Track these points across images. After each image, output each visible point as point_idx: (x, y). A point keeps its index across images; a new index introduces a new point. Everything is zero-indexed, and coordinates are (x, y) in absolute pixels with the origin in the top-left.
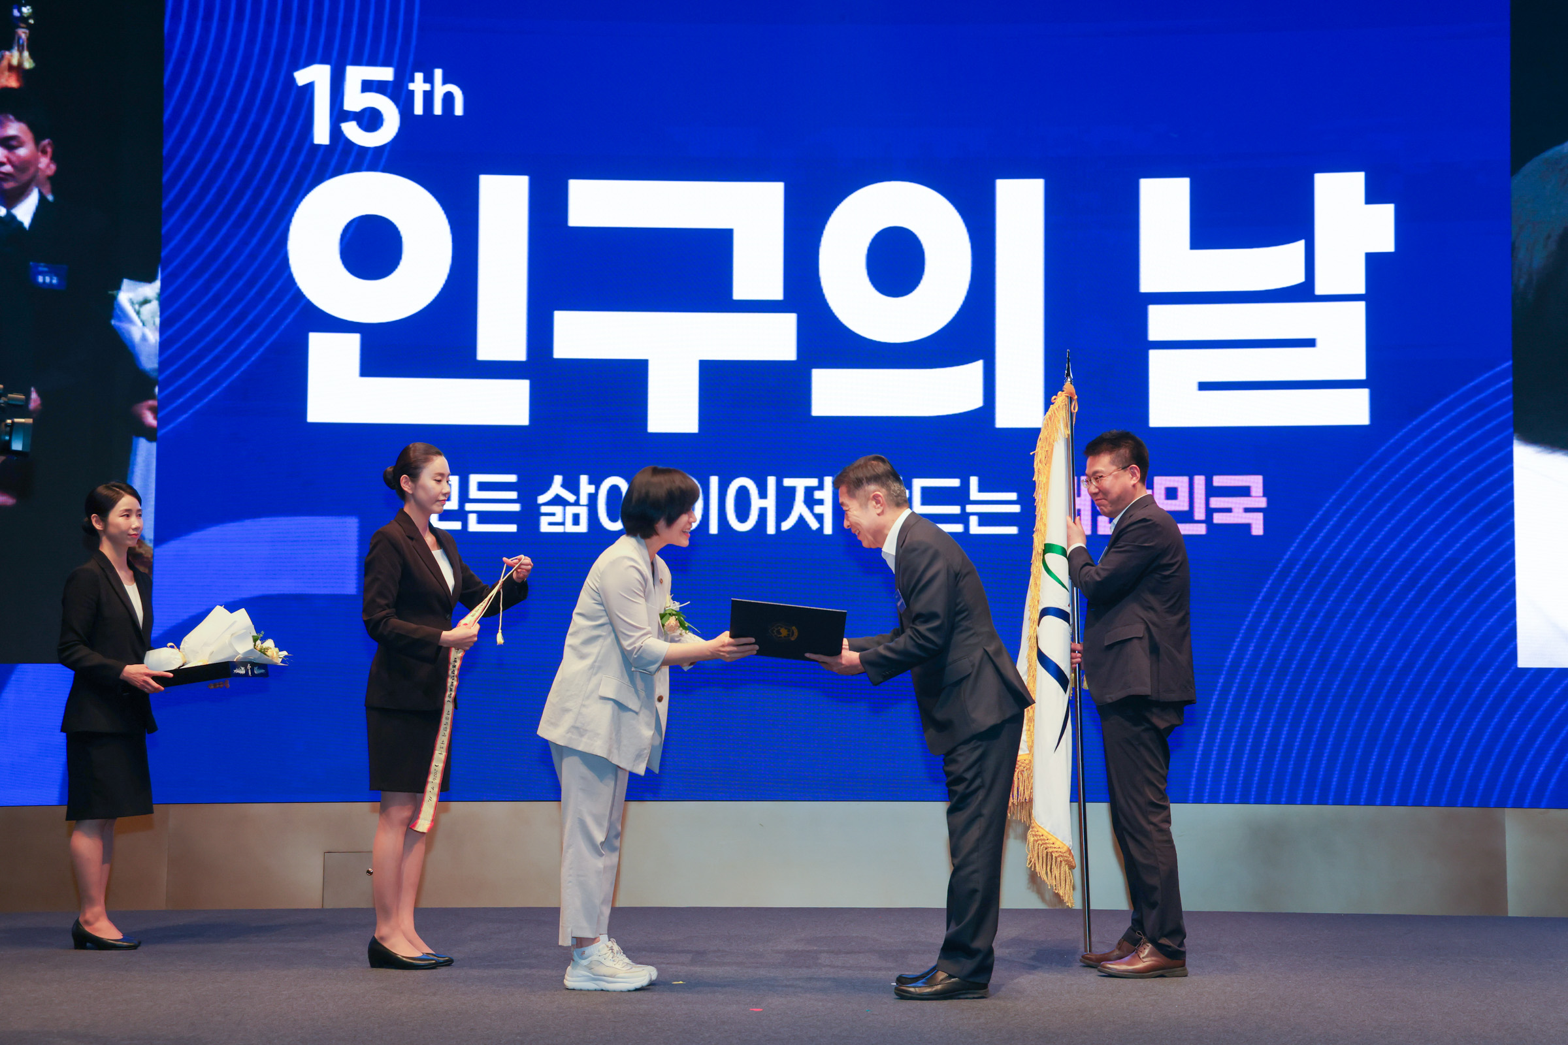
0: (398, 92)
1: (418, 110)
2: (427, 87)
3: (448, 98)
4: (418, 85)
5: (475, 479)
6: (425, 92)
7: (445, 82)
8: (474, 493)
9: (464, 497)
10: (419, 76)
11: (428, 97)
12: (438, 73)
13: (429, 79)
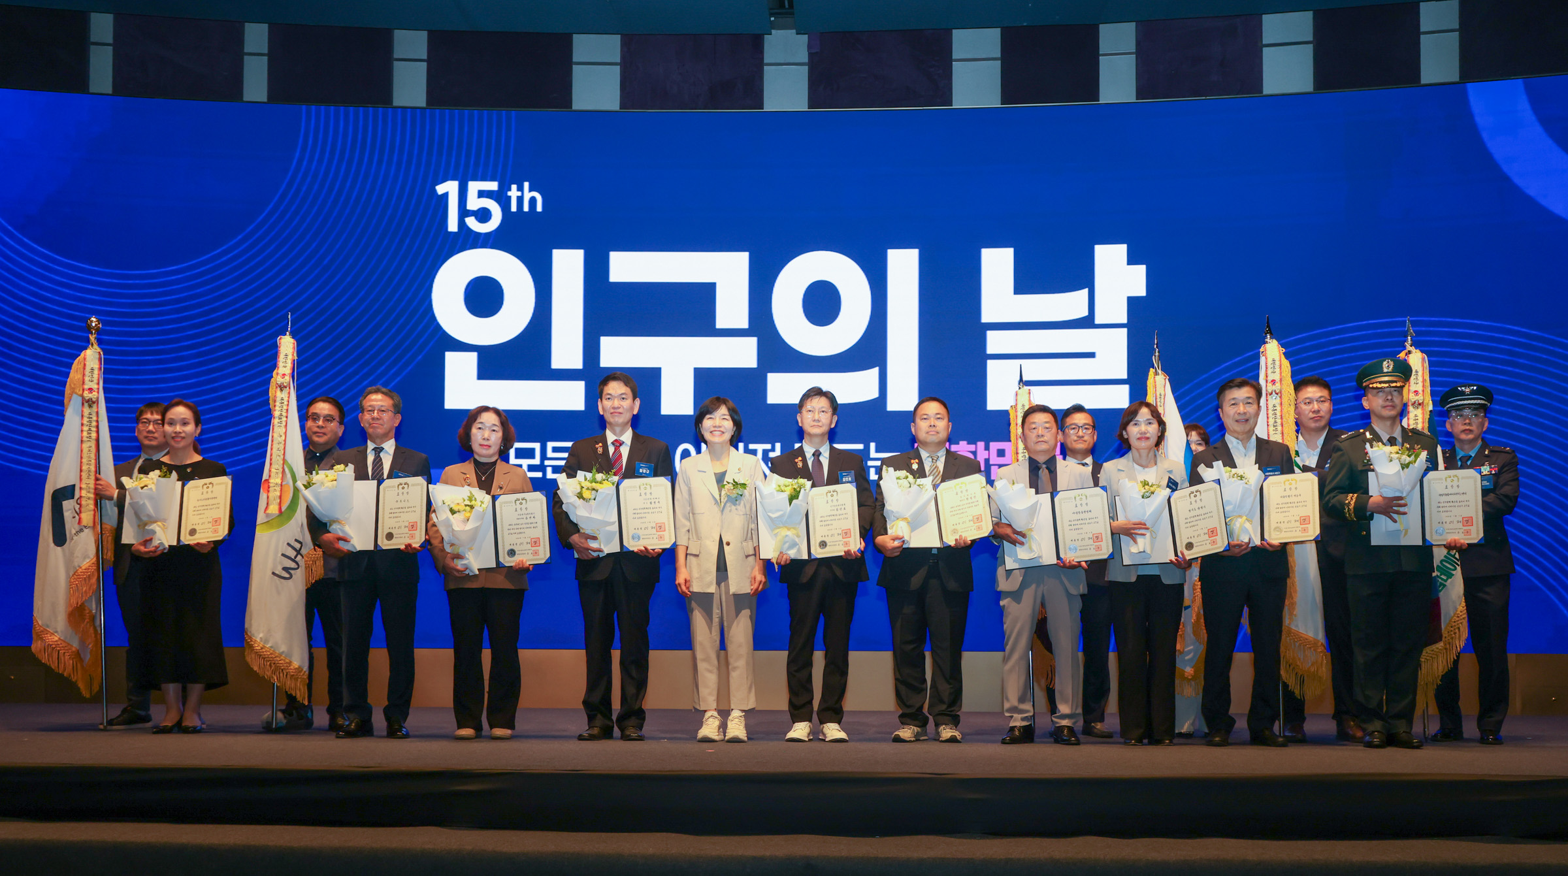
0: (500, 197)
1: (514, 208)
2: (519, 194)
3: (533, 201)
4: (514, 193)
5: (550, 445)
6: (518, 197)
7: (530, 190)
8: (550, 454)
9: (544, 456)
10: (514, 187)
11: (520, 200)
12: (526, 185)
13: (520, 189)
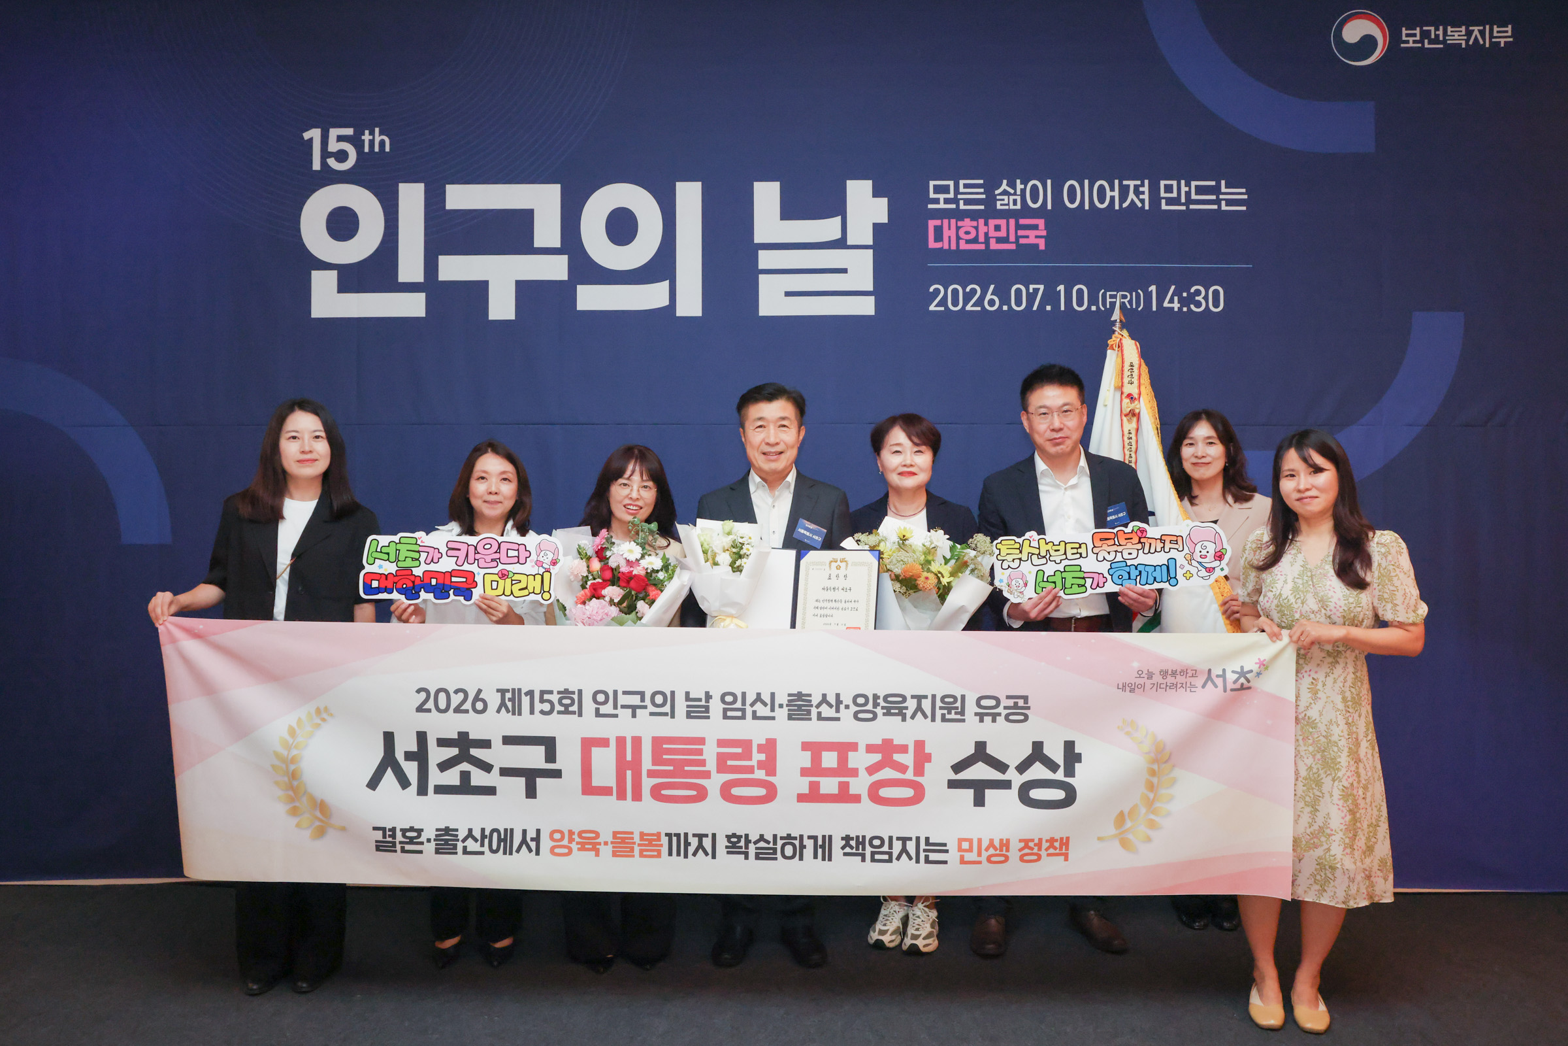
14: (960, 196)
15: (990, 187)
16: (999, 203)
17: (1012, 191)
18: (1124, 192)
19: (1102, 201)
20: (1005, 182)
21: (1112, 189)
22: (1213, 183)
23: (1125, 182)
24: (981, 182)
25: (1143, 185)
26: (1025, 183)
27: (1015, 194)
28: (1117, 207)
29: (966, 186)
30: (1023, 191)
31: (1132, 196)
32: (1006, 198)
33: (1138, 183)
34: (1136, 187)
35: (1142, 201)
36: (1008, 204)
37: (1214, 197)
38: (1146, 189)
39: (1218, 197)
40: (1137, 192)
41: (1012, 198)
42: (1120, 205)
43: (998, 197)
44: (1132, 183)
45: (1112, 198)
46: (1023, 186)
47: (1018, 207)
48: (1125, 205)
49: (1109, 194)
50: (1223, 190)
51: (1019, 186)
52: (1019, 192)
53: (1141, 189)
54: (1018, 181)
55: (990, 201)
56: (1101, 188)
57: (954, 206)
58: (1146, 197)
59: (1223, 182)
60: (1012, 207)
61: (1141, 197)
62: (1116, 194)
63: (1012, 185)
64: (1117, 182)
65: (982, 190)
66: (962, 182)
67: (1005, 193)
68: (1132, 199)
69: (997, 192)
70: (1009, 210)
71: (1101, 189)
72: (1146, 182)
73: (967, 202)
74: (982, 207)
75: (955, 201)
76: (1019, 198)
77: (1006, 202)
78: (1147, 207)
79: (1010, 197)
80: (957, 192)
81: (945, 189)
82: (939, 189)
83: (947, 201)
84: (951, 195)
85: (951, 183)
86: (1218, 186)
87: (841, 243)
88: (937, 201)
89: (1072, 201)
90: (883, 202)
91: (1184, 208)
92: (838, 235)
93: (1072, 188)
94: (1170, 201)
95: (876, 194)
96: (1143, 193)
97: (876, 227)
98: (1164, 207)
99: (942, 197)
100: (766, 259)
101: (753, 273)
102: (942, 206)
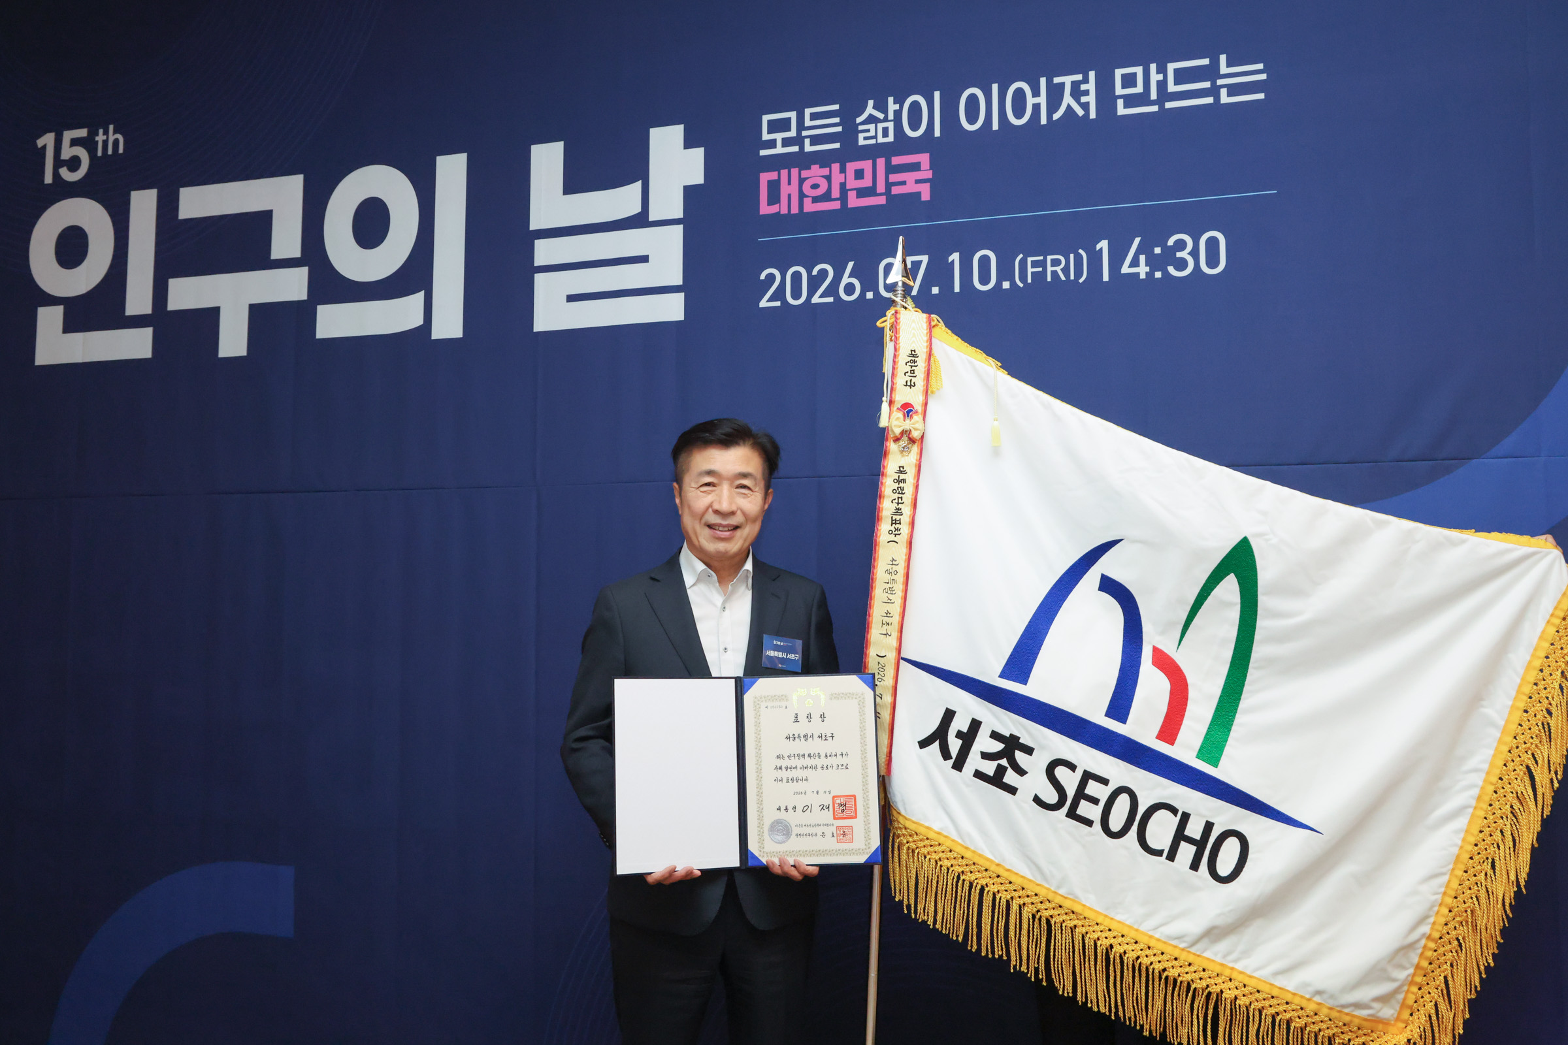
14: (804, 133)
15: (848, 116)
16: (861, 136)
17: (881, 116)
18: (1055, 95)
19: (1019, 113)
20: (871, 103)
21: (1036, 94)
22: (1205, 62)
23: (1057, 80)
24: (836, 107)
25: (1086, 80)
26: (900, 101)
27: (886, 120)
28: (1044, 121)
29: (814, 116)
30: (898, 114)
31: (1068, 99)
32: (872, 127)
33: (1079, 77)
34: (1075, 85)
35: (1085, 106)
36: (875, 137)
37: (1206, 85)
38: (1091, 86)
39: (1214, 83)
40: (1077, 93)
41: (881, 126)
42: (1049, 116)
43: (861, 128)
44: (1067, 80)
45: (1036, 107)
46: (897, 107)
47: (891, 138)
48: (1056, 116)
49: (1030, 101)
50: (1224, 69)
51: (892, 107)
52: (891, 116)
53: (1083, 87)
54: (891, 100)
55: (850, 132)
56: (1019, 93)
57: (796, 149)
58: (1091, 99)
59: (1223, 58)
60: (881, 140)
61: (1084, 99)
62: (1042, 100)
63: (881, 106)
64: (1043, 81)
65: (837, 120)
66: (808, 112)
67: (872, 119)
68: (1069, 107)
69: (859, 120)
70: (877, 145)
71: (1019, 96)
72: (1092, 75)
73: (815, 140)
74: (837, 145)
75: (798, 140)
76: (891, 126)
77: (872, 133)
78: (1093, 115)
79: (878, 124)
80: (801, 126)
81: (784, 125)
82: (775, 127)
83: (786, 142)
84: (793, 133)
85: (793, 115)
86: (1215, 63)
87: (640, 220)
88: (772, 144)
89: (972, 119)
90: (698, 155)
91: (1155, 108)
92: (636, 209)
93: (973, 99)
94: (1130, 101)
95: (689, 144)
96: (1086, 93)
97: (689, 191)
98: (1121, 110)
99: (779, 137)
100: (545, 252)
101: (528, 270)
102: (779, 150)
